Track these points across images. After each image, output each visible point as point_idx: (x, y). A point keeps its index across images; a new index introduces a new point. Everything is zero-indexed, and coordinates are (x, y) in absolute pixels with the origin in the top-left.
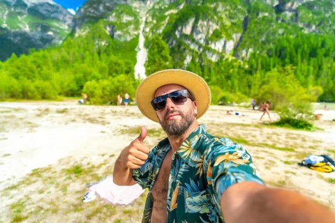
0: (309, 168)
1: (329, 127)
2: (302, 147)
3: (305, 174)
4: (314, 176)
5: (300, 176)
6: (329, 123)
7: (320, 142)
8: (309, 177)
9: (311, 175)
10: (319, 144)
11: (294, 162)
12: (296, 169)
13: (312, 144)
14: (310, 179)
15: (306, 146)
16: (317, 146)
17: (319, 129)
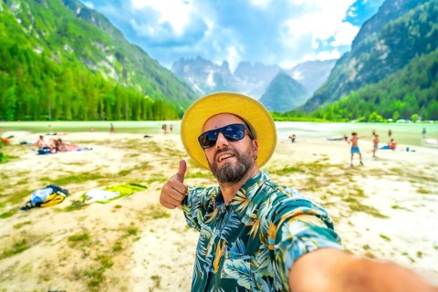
0: (40, 207)
1: (23, 152)
2: (9, 187)
3: (41, 216)
4: (52, 213)
5: (37, 221)
6: (19, 148)
7: (27, 173)
8: (47, 217)
9: (47, 214)
10: (27, 176)
11: (14, 211)
12: (26, 216)
13: (19, 179)
14: (51, 218)
15: (12, 183)
16: (27, 179)
17: (12, 157)
